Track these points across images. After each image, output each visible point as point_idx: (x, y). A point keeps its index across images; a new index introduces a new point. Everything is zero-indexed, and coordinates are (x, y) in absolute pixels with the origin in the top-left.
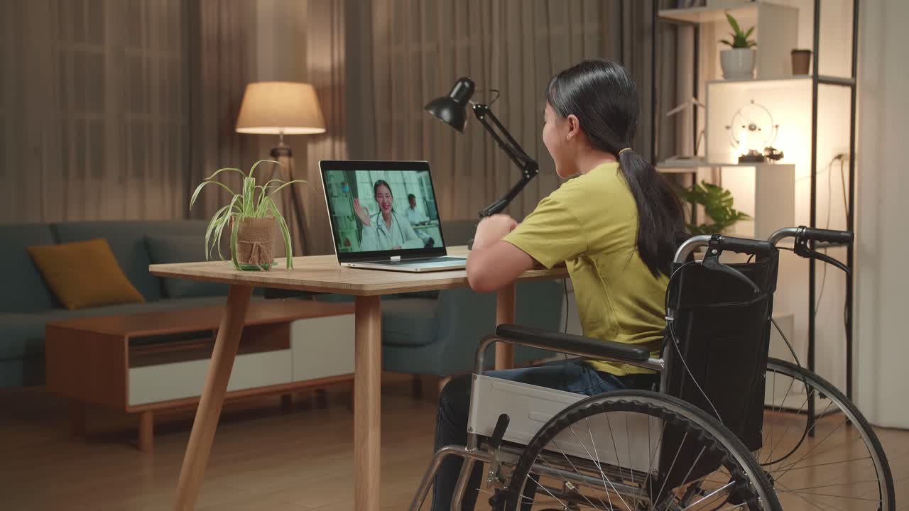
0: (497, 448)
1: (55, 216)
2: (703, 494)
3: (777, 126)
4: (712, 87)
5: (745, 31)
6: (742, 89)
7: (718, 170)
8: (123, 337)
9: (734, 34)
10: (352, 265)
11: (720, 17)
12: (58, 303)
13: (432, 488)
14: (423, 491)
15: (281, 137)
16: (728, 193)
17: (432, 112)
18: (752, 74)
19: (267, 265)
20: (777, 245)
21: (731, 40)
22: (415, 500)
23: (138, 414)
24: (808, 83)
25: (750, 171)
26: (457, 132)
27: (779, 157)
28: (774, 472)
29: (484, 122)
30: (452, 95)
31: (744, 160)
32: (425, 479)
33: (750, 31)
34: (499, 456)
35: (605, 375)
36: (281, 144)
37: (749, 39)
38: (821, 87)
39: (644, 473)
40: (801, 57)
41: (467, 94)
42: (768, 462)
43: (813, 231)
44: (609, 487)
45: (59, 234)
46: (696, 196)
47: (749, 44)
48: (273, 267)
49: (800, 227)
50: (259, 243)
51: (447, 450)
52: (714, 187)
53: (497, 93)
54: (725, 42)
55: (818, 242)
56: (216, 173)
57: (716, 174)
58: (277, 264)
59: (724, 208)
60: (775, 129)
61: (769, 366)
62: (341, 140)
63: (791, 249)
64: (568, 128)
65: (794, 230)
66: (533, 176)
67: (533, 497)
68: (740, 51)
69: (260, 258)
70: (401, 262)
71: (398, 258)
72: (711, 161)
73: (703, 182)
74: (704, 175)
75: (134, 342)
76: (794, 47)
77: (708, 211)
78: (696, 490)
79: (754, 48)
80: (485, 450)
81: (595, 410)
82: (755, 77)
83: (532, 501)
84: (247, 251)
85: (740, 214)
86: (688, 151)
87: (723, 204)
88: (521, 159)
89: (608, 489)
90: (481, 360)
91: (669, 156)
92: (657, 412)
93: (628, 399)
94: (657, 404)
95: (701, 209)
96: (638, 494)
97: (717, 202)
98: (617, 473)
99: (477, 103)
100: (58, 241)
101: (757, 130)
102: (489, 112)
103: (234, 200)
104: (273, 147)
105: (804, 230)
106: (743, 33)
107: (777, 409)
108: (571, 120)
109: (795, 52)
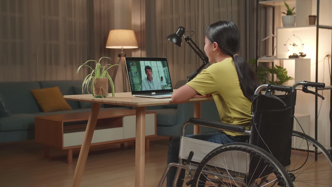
0: (189, 164)
1: (41, 79)
2: (267, 182)
3: (303, 44)
4: (279, 30)
5: (291, 9)
6: (290, 30)
7: (282, 61)
8: (61, 123)
9: (287, 10)
10: (136, 96)
11: (283, 4)
12: (41, 110)
13: (166, 178)
14: (163, 179)
15: (122, 50)
16: (285, 69)
17: (169, 39)
18: (294, 25)
19: (105, 96)
20: (296, 88)
21: (286, 12)
22: (160, 183)
23: (67, 150)
24: (314, 28)
25: (293, 61)
26: (179, 47)
27: (305, 56)
28: (296, 174)
29: (188, 43)
30: (177, 33)
31: (291, 57)
32: (164, 175)
33: (293, 9)
34: (190, 167)
35: (229, 136)
36: (122, 52)
37: (293, 12)
38: (320, 29)
39: (244, 174)
40: (313, 18)
41: (182, 32)
42: (294, 170)
43: (316, 84)
44: (231, 179)
45: (42, 85)
46: (273, 71)
47: (293, 14)
48: (108, 96)
49: (305, 81)
50: (102, 88)
51: (172, 164)
52: (280, 68)
53: (193, 33)
54: (284, 13)
55: (319, 88)
56: (86, 62)
57: (281, 63)
58: (109, 95)
59: (284, 75)
60: (302, 45)
61: (293, 134)
62: (144, 51)
63: (301, 90)
64: (214, 47)
65: (302, 82)
66: (207, 63)
67: (206, 182)
68: (290, 16)
69: (102, 93)
70: (156, 95)
71: (154, 93)
72: (278, 57)
73: (276, 66)
74: (276, 63)
75: (66, 124)
76: (310, 15)
77: (277, 76)
78: (265, 180)
79: (295, 15)
80: (185, 165)
81: (226, 150)
82: (295, 26)
83: (205, 184)
84: (98, 90)
85: (290, 77)
86: (270, 54)
87: (284, 74)
88: (202, 56)
89: (230, 180)
90: (184, 131)
91: (263, 56)
92: (249, 151)
93: (239, 146)
94: (249, 148)
95: (275, 75)
96: (241, 182)
97: (281, 73)
98: (234, 174)
99: (186, 36)
100: (41, 87)
101: (296, 46)
102: (190, 39)
103: (93, 72)
104: (119, 53)
105: (306, 83)
106: (290, 10)
107: (297, 149)
108: (215, 44)
109: (310, 16)
